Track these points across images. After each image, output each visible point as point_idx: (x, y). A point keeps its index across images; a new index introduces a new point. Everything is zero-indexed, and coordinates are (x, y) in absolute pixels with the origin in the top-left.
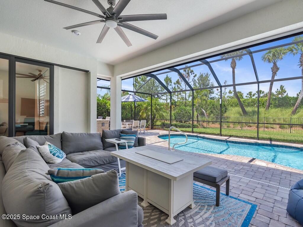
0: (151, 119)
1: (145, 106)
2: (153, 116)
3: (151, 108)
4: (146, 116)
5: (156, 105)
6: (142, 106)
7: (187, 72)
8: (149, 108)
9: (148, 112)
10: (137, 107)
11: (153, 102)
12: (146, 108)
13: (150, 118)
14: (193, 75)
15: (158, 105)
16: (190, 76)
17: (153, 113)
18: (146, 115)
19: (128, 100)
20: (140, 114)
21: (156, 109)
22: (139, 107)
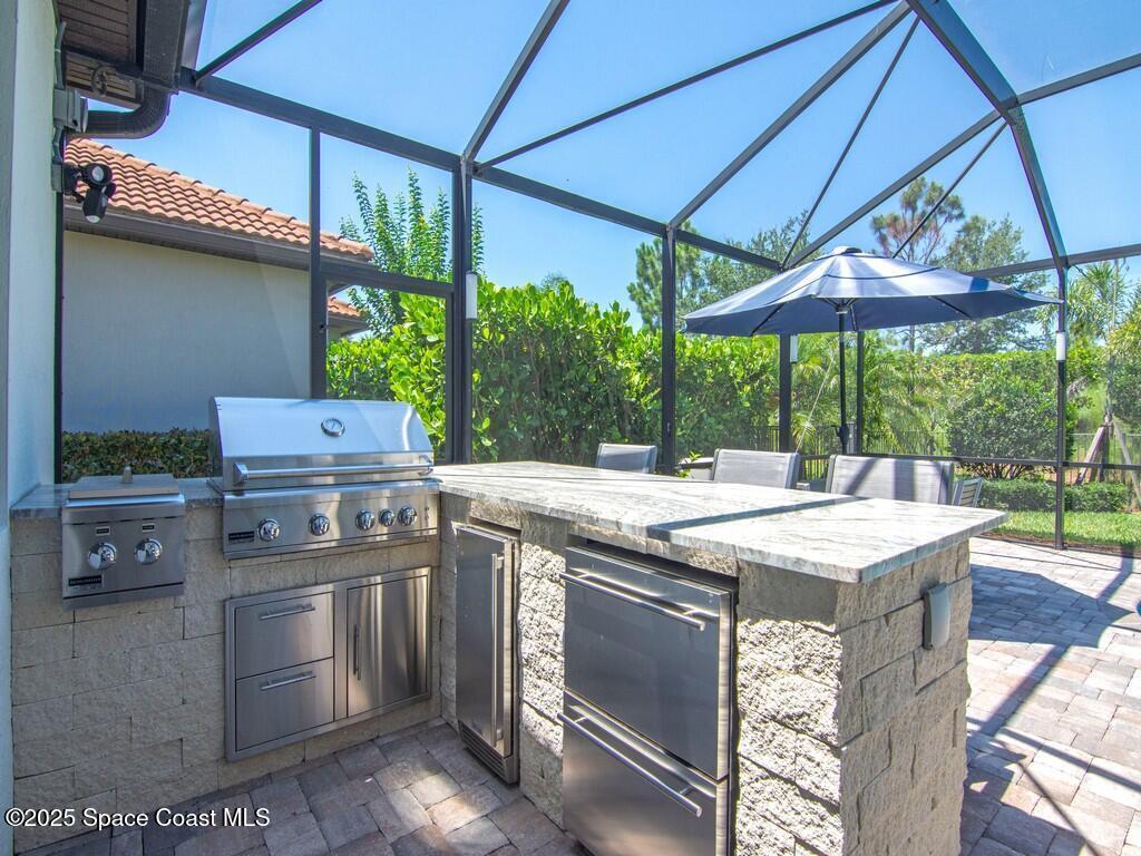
4: (821, 434)
7: (920, 211)
9: (823, 413)
14: (956, 225)
16: (938, 229)
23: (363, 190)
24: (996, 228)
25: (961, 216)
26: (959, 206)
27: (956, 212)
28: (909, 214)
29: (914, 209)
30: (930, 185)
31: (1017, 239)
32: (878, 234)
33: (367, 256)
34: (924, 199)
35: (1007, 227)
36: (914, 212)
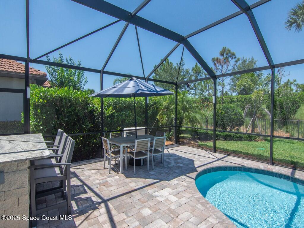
0: (176, 126)
1: (165, 103)
2: (178, 121)
3: (176, 108)
4: (168, 120)
5: (184, 103)
6: (160, 103)
7: (225, 56)
8: (172, 107)
9: (170, 115)
10: (153, 105)
11: (178, 97)
12: (167, 108)
13: (174, 125)
14: (234, 60)
15: (187, 102)
16: (229, 62)
17: (178, 116)
18: (166, 119)
19: (122, 91)
20: (158, 117)
21: (185, 109)
22: (156, 106)
23: (62, 55)
24: (250, 60)
25: (235, 58)
26: (235, 55)
27: (234, 57)
28: (222, 57)
29: (223, 56)
30: (227, 49)
31: (255, 63)
32: (214, 63)
33: (45, 75)
34: (226, 53)
35: (253, 60)
36: (223, 57)
